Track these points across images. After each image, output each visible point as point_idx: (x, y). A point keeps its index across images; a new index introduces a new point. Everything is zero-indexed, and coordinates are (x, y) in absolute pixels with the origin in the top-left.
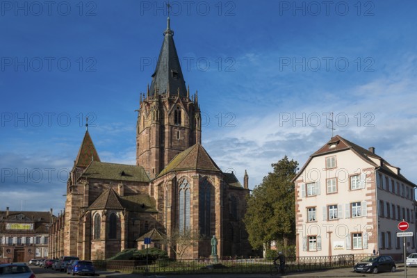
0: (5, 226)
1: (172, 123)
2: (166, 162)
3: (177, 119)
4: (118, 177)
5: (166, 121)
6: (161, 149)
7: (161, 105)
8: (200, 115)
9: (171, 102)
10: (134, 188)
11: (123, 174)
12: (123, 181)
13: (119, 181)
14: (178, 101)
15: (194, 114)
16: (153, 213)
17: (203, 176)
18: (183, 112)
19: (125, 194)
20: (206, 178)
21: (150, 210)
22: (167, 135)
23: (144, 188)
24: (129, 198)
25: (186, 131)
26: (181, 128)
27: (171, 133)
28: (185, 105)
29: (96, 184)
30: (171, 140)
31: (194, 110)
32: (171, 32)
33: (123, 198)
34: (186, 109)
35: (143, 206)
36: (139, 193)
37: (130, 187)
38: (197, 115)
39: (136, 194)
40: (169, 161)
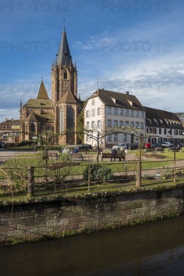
0: (11, 127)
1: (63, 79)
2: (60, 98)
3: (65, 77)
4: (39, 106)
5: (60, 78)
6: (58, 91)
7: (58, 70)
8: (76, 74)
9: (62, 68)
10: (46, 111)
11: (41, 104)
12: (41, 108)
13: (39, 108)
14: (66, 68)
15: (73, 73)
16: (51, 122)
17: (69, 105)
18: (68, 73)
19: (42, 114)
20: (71, 106)
21: (50, 121)
22: (60, 85)
23: (50, 111)
24: (43, 116)
25: (70, 82)
26: (67, 81)
27: (62, 84)
28: (69, 69)
29: (29, 110)
30: (62, 87)
31: (73, 71)
32: (65, 33)
33: (41, 115)
34: (69, 71)
35: (48, 119)
36: (48, 113)
37: (44, 110)
38: (75, 74)
39: (46, 113)
40: (61, 97)
